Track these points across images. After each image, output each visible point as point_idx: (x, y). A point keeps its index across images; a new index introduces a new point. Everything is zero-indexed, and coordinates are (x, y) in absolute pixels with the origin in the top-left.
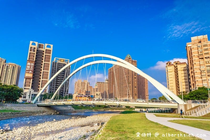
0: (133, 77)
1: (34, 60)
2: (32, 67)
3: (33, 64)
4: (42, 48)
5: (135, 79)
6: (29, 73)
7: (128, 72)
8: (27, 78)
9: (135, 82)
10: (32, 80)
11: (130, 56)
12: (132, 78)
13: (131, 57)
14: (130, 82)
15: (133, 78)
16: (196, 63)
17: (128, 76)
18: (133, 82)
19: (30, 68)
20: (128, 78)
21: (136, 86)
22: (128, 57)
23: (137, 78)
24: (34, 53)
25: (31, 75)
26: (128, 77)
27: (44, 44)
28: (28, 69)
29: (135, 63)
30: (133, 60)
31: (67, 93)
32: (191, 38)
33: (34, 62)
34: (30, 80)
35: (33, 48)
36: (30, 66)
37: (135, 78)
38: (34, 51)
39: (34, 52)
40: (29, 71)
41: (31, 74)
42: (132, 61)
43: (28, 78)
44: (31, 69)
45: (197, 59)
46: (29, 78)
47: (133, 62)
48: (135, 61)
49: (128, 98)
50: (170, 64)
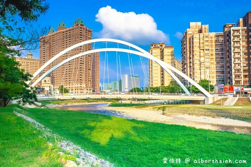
9: (90, 63)
14: (83, 62)
15: (87, 57)
16: (197, 54)
18: (86, 62)
21: (90, 68)
22: (80, 23)
29: (90, 33)
32: (191, 23)
37: (89, 56)
45: (198, 49)
47: (87, 31)
48: (89, 30)
49: (79, 85)
50: (155, 46)
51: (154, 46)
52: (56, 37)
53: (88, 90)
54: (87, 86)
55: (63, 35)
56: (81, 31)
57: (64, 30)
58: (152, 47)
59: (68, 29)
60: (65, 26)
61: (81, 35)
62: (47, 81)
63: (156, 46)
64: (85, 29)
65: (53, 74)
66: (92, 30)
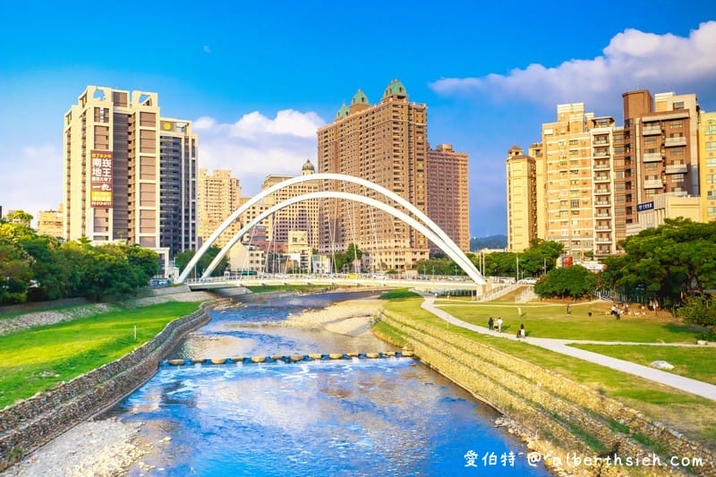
0: (412, 167)
1: (111, 149)
2: (107, 172)
3: (108, 163)
4: (125, 104)
5: (421, 175)
6: (100, 190)
7: (395, 151)
8: (96, 206)
9: (421, 187)
10: (111, 210)
11: (403, 87)
12: (410, 170)
13: (404, 93)
14: (403, 188)
15: (412, 172)
17: (396, 165)
18: (411, 186)
19: (102, 174)
20: (395, 173)
21: (422, 201)
22: (396, 92)
23: (425, 171)
24: (108, 128)
25: (106, 197)
26: (395, 168)
27: (128, 92)
28: (98, 179)
29: (420, 114)
30: (414, 105)
31: (193, 239)
33: (110, 156)
34: (107, 211)
35: (102, 109)
36: (101, 168)
37: (418, 171)
38: (106, 120)
39: (106, 125)
40: (101, 184)
41: (108, 193)
42: (410, 109)
43: (99, 206)
44: (106, 179)
46: (103, 206)
47: (412, 112)
48: (419, 107)
49: (393, 244)
50: (517, 153)
51: (514, 154)
52: (347, 130)
53: (415, 253)
54: (414, 244)
55: (361, 123)
56: (395, 114)
57: (363, 111)
58: (510, 158)
59: (369, 109)
60: (367, 102)
61: (394, 123)
62: (298, 240)
63: (520, 154)
64: (406, 108)
65: (343, 221)
66: (425, 105)
